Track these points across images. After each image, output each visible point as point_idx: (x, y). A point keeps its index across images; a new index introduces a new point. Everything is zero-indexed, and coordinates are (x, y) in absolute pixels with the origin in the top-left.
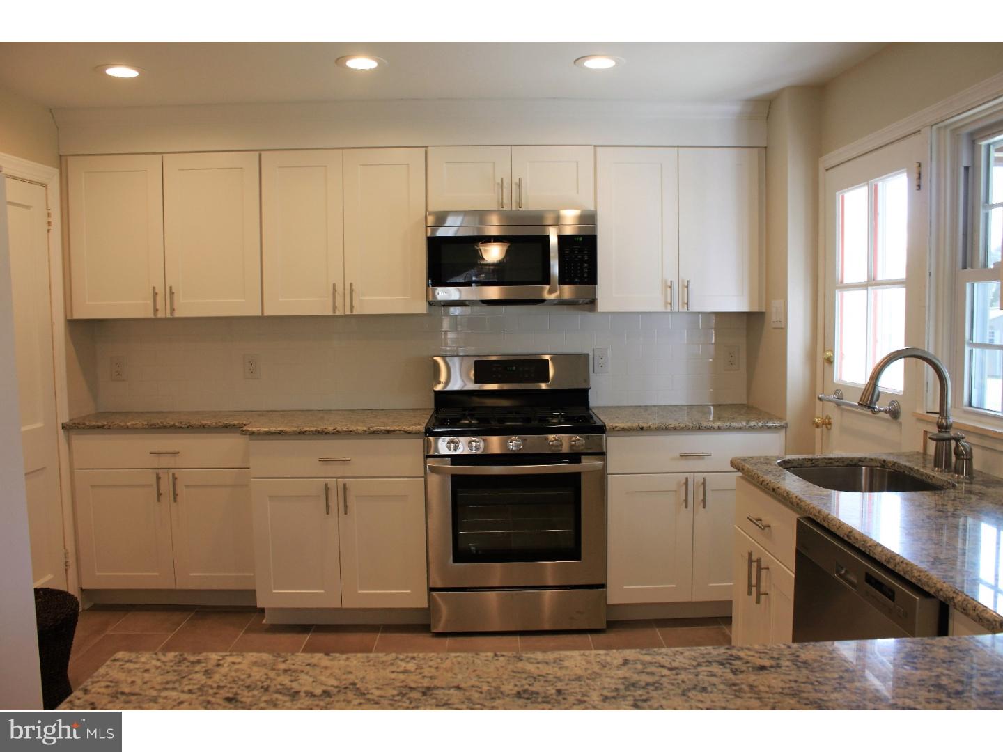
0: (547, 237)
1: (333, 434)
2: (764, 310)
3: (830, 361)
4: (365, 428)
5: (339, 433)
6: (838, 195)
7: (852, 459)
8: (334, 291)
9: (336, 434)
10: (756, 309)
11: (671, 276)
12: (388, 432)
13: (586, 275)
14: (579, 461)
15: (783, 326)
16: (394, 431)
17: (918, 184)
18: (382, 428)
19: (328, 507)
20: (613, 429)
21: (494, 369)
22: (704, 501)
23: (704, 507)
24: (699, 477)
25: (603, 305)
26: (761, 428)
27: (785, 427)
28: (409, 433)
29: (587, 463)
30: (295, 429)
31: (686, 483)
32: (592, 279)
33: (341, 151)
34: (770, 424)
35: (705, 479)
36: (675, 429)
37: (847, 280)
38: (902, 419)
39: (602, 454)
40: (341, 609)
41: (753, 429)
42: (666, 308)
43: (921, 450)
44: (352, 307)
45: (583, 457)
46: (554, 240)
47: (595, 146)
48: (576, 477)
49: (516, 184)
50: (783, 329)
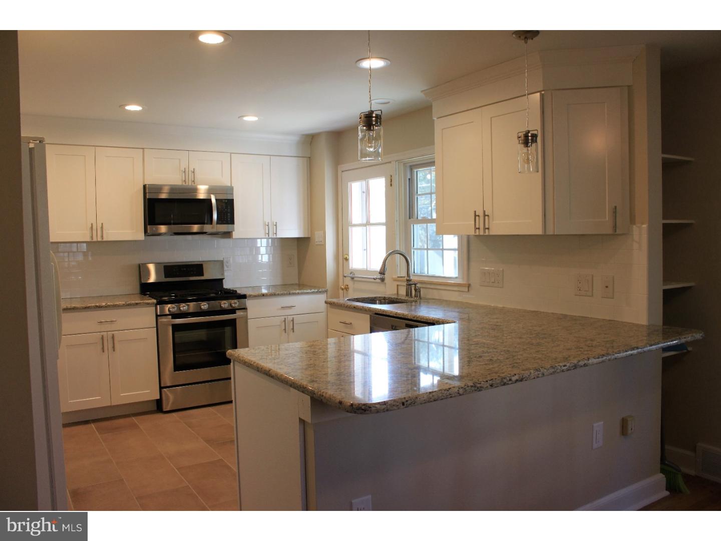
0: (210, 200)
1: (106, 307)
2: (310, 236)
3: (347, 259)
4: (124, 303)
5: (109, 306)
6: (349, 184)
7: (372, 298)
8: (92, 228)
9: (107, 307)
10: (306, 236)
11: (267, 220)
12: (137, 304)
13: (229, 220)
14: (235, 313)
15: (323, 244)
16: (140, 303)
17: (390, 183)
18: (133, 302)
19: (103, 348)
20: (250, 296)
21: (174, 270)
22: (293, 329)
23: (293, 332)
24: (290, 318)
25: (235, 235)
26: (317, 292)
27: (326, 291)
28: (148, 304)
29: (239, 313)
30: (83, 306)
31: (285, 321)
32: (232, 221)
33: (94, 147)
34: (320, 290)
35: (293, 318)
36: (278, 294)
37: (354, 223)
38: (386, 281)
39: (245, 309)
40: (110, 407)
41: (313, 293)
42: (265, 236)
43: (396, 293)
44: (102, 236)
45: (237, 311)
46: (214, 201)
47: (231, 153)
48: (234, 320)
49: (191, 171)
50: (323, 246)
